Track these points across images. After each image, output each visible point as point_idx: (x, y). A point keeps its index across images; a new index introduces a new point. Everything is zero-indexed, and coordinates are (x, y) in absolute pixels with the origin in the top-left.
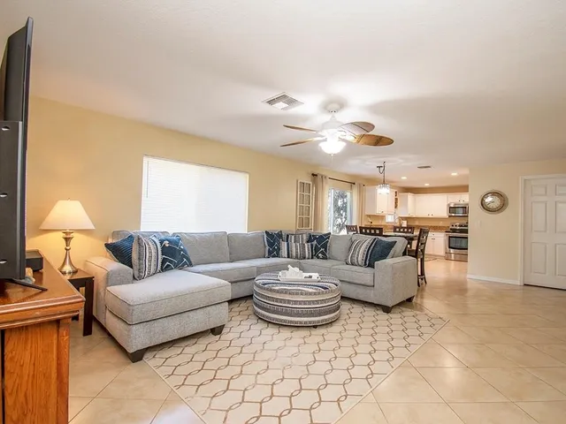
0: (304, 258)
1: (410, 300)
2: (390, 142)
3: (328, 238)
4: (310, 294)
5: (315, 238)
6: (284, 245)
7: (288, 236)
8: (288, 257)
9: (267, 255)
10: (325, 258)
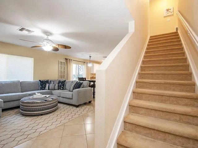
0: (55, 90)
1: (90, 102)
2: (70, 48)
3: (65, 82)
4: (38, 103)
5: (61, 82)
6: (47, 85)
7: (51, 82)
8: (49, 90)
9: (40, 89)
10: (63, 89)
